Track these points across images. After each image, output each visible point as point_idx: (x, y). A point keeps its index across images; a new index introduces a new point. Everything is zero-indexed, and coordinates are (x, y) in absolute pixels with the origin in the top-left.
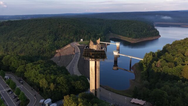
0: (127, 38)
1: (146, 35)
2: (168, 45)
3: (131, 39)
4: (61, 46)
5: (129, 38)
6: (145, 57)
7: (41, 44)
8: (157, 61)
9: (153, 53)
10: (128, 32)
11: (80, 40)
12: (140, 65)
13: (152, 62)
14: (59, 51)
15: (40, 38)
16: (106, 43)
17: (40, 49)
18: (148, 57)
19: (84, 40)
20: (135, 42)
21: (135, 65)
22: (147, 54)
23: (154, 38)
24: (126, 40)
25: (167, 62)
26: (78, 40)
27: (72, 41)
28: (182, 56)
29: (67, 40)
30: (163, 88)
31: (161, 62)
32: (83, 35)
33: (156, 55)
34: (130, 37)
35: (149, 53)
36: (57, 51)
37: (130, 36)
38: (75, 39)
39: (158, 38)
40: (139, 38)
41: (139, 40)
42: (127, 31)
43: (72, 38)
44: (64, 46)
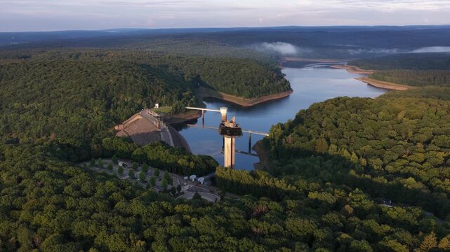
0: (234, 97)
1: (267, 91)
2: (303, 112)
3: (242, 98)
4: (123, 118)
5: (239, 98)
6: (271, 131)
7: (84, 117)
8: (288, 135)
9: (282, 125)
10: (235, 85)
11: (154, 106)
12: (266, 142)
13: (281, 137)
14: (121, 127)
15: (77, 105)
16: (203, 109)
17: (86, 125)
18: (275, 131)
19: (160, 106)
20: (250, 105)
21: (257, 143)
22: (273, 126)
23: (282, 95)
24: (234, 101)
25: (300, 136)
26: (150, 106)
27: (140, 108)
28: (318, 128)
29: (131, 106)
30: (294, 163)
31: (292, 136)
32: (158, 96)
33: (287, 127)
34: (241, 96)
35: (276, 124)
36: (116, 128)
37: (240, 93)
38: (144, 104)
39: (288, 96)
40: (255, 97)
41: (256, 101)
42: (233, 83)
43: (139, 102)
44: (128, 117)
